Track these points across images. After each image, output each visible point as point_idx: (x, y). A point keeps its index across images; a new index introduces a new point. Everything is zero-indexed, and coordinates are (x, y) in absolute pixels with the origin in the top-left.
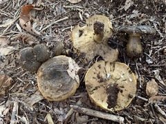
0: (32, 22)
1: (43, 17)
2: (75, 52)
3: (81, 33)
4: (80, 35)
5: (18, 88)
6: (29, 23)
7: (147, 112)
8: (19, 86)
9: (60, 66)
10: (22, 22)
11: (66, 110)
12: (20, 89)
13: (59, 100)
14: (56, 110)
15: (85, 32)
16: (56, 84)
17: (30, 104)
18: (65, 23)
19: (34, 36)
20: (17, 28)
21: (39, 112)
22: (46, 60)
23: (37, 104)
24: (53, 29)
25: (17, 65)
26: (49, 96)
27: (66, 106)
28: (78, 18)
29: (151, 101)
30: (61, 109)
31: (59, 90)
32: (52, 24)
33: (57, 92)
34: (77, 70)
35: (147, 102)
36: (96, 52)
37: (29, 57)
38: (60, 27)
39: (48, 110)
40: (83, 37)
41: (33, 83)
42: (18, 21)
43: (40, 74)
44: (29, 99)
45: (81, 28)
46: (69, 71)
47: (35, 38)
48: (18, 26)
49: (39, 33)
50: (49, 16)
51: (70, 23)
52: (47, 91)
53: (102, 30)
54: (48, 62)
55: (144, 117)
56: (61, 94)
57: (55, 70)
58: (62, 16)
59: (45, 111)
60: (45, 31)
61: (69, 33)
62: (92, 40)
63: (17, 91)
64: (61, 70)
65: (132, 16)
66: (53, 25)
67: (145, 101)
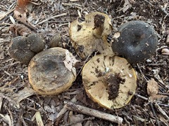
0: (28, 16)
1: (40, 12)
2: (73, 45)
3: (80, 28)
4: (79, 30)
5: (4, 82)
7: (148, 112)
8: (5, 80)
9: (56, 57)
10: (17, 13)
11: (58, 108)
12: (6, 84)
13: (52, 93)
14: (47, 108)
15: (84, 27)
16: (50, 76)
17: (16, 101)
18: (63, 19)
20: (10, 21)
23: (25, 101)
24: (49, 24)
26: (41, 88)
27: (58, 103)
28: (76, 16)
29: (151, 100)
30: (52, 107)
31: (53, 82)
32: (49, 19)
33: (51, 83)
34: (74, 63)
35: (147, 101)
36: (95, 48)
37: (21, 46)
38: (57, 23)
40: (81, 31)
41: (22, 77)
42: (12, 14)
43: (32, 64)
44: (16, 95)
45: (80, 24)
46: (65, 62)
47: (29, 30)
48: (12, 18)
49: (34, 26)
50: (46, 12)
51: (68, 20)
52: (39, 83)
55: (144, 118)
56: (55, 86)
57: (50, 61)
58: (60, 12)
59: (34, 109)
60: (41, 25)
61: (66, 29)
62: (91, 34)
63: (2, 85)
65: (130, 18)
66: (50, 20)
67: (145, 100)
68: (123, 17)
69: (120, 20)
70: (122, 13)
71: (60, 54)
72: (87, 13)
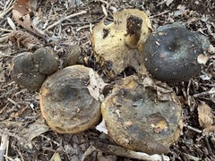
0: (32, 16)
1: (48, 9)
2: (97, 60)
3: (106, 33)
4: (105, 36)
5: (9, 114)
6: (28, 16)
7: (201, 148)
8: (10, 110)
9: (76, 80)
10: (17, 14)
11: (83, 146)
12: (12, 115)
13: (75, 131)
14: (68, 147)
15: (112, 32)
16: (71, 107)
17: (27, 139)
18: (82, 19)
19: (35, 36)
20: (8, 25)
21: (41, 150)
22: (54, 72)
23: (38, 139)
24: (63, 27)
25: (8, 78)
26: (59, 126)
27: (83, 141)
29: (206, 133)
30: (75, 146)
31: (75, 116)
32: (62, 20)
33: (72, 119)
34: (102, 88)
35: (201, 134)
36: (127, 62)
37: (27, 67)
38: (74, 26)
39: (55, 147)
40: (108, 38)
41: (32, 106)
42: (10, 14)
43: (45, 91)
44: (26, 130)
45: (106, 27)
46: (90, 88)
47: (36, 39)
48: (10, 21)
49: (42, 33)
50: (57, 9)
51: (89, 20)
52: (56, 118)
53: (140, 28)
54: (57, 75)
55: (196, 156)
56: (78, 122)
57: (68, 87)
58: (77, 9)
59: (50, 149)
60: (52, 29)
61: (87, 33)
62: (122, 43)
63: (7, 118)
64: (78, 86)
65: (177, 14)
66: (63, 22)
67: (197, 133)
68: (167, 14)
69: (162, 18)
70: (165, 7)
71: (82, 76)
72: (115, 9)
